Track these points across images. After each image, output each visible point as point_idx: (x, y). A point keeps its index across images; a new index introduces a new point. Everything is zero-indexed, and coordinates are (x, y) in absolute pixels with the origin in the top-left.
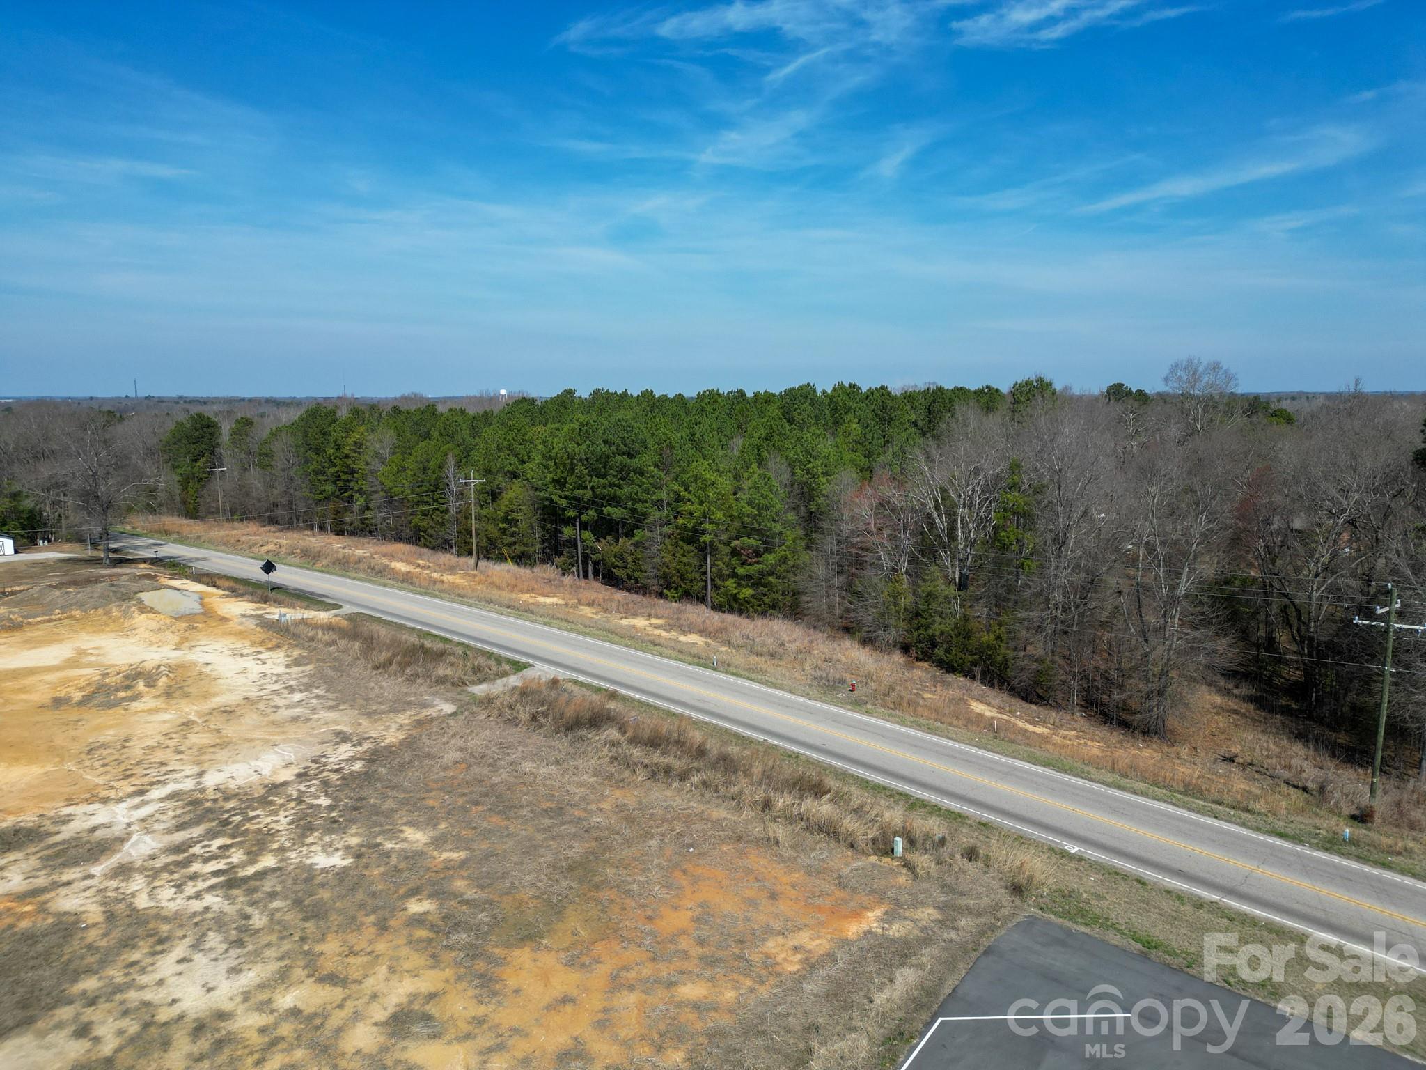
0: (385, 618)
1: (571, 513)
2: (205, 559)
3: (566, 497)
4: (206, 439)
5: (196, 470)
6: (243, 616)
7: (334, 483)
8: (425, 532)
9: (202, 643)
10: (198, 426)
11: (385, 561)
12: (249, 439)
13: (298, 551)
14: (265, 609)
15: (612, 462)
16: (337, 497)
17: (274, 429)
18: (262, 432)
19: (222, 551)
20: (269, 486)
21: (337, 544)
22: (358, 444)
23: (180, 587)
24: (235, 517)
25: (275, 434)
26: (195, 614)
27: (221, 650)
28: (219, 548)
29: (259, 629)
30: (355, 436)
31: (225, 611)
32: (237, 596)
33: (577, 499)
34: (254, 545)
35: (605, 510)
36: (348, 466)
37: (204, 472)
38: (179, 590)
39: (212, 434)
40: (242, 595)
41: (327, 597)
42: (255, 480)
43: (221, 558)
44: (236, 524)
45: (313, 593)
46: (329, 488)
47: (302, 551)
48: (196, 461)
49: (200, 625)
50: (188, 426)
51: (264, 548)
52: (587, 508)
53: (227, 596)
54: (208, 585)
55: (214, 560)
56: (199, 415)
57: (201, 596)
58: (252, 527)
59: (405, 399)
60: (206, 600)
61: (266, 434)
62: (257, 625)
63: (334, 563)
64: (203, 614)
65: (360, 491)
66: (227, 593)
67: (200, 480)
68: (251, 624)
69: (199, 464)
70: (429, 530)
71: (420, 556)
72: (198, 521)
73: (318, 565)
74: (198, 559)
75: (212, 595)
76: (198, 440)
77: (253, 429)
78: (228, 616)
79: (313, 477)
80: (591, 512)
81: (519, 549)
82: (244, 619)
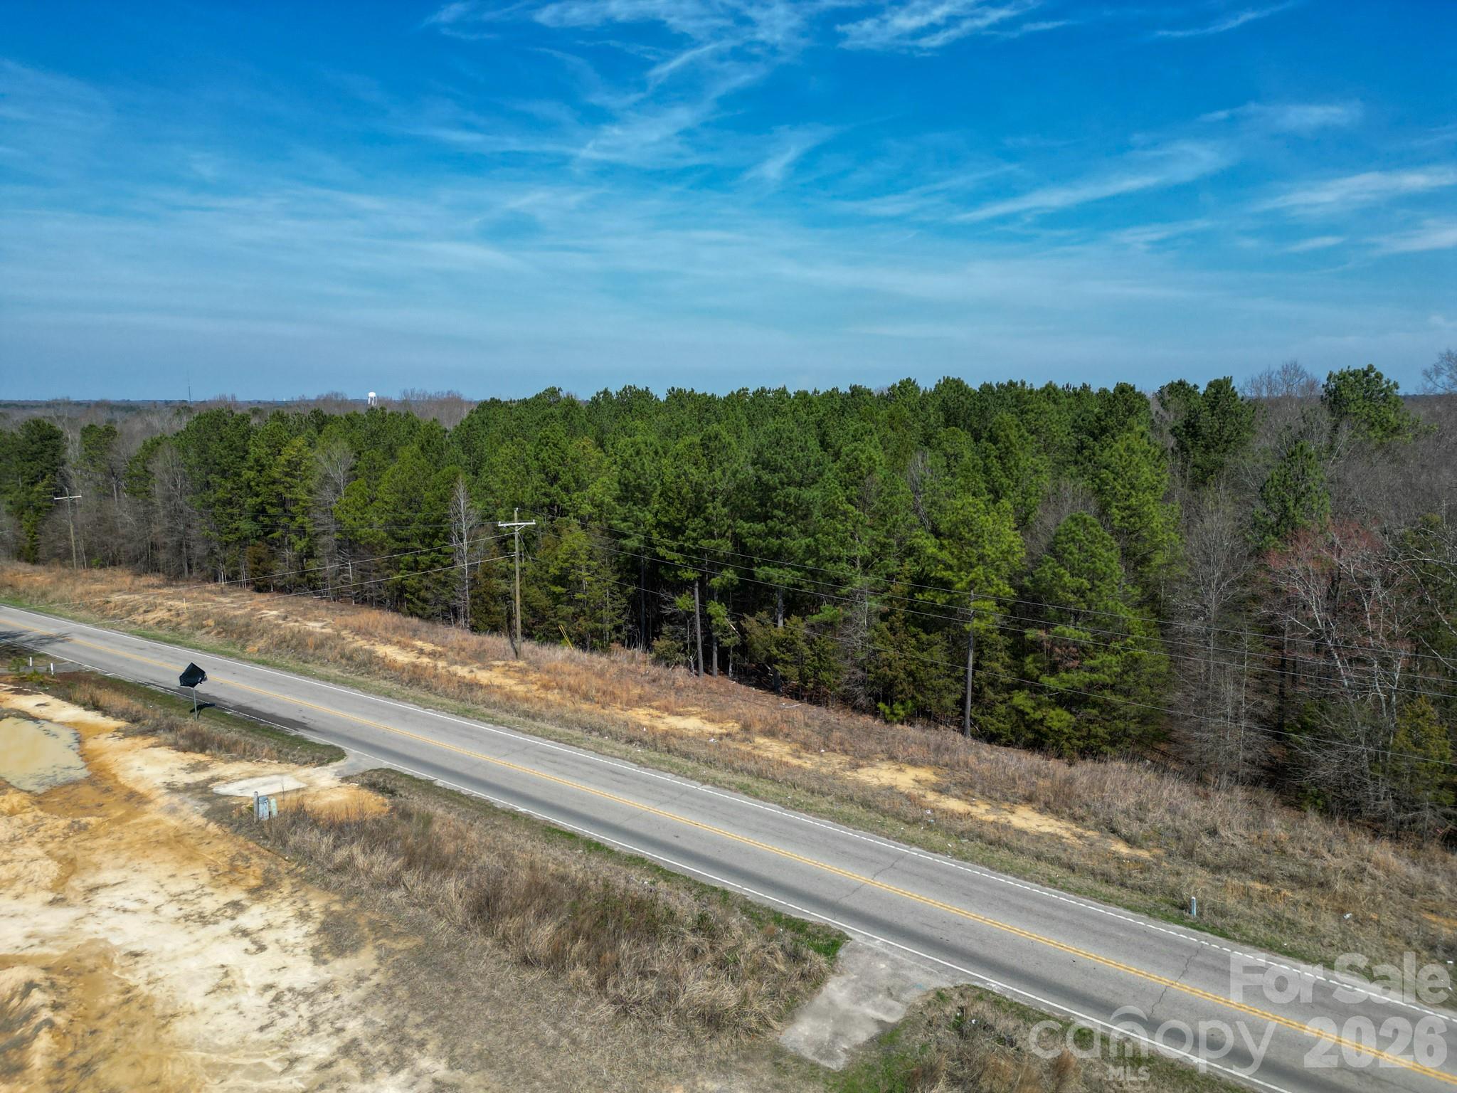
0: (441, 782)
1: (690, 575)
2: (62, 638)
3: (681, 550)
4: (46, 455)
5: (33, 497)
6: (172, 788)
7: (255, 519)
8: (413, 594)
9: (107, 876)
10: (36, 437)
11: (361, 643)
12: (110, 455)
13: (211, 622)
14: (205, 767)
15: (778, 496)
16: (258, 538)
17: (149, 441)
18: (131, 446)
19: (84, 621)
20: (146, 519)
21: (270, 610)
22: (293, 467)
23: (36, 712)
24: (94, 561)
25: (152, 448)
26: (76, 783)
27: (154, 900)
28: (77, 614)
29: (213, 827)
30: (289, 453)
31: (133, 774)
32: (144, 733)
33: (700, 552)
34: (134, 609)
35: (760, 572)
36: (279, 495)
37: (45, 500)
38: (35, 719)
39: (56, 448)
40: (152, 731)
41: (303, 726)
42: (123, 511)
43: (88, 635)
44: (97, 573)
45: (273, 718)
46: (246, 526)
47: (218, 624)
48: (33, 484)
49: (92, 820)
50: (21, 437)
51: (150, 616)
52: (721, 568)
53: (126, 734)
54: (85, 705)
55: (78, 640)
56: (38, 423)
57: (80, 735)
58: (123, 577)
59: (326, 400)
60: (91, 744)
61: (135, 448)
62: (206, 815)
63: (278, 646)
64: (90, 781)
65: (301, 531)
66: (121, 724)
67: (38, 510)
68: (193, 814)
69: (37, 488)
70: (423, 593)
71: (415, 633)
72: (39, 568)
73: (252, 648)
74: (51, 639)
75: (99, 731)
76: (35, 456)
77: (116, 440)
78: (141, 788)
79: (218, 509)
80: (729, 574)
81: (584, 625)
82: (176, 799)
